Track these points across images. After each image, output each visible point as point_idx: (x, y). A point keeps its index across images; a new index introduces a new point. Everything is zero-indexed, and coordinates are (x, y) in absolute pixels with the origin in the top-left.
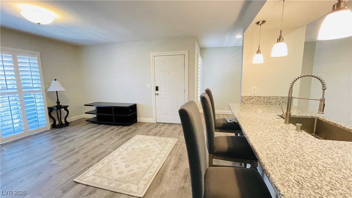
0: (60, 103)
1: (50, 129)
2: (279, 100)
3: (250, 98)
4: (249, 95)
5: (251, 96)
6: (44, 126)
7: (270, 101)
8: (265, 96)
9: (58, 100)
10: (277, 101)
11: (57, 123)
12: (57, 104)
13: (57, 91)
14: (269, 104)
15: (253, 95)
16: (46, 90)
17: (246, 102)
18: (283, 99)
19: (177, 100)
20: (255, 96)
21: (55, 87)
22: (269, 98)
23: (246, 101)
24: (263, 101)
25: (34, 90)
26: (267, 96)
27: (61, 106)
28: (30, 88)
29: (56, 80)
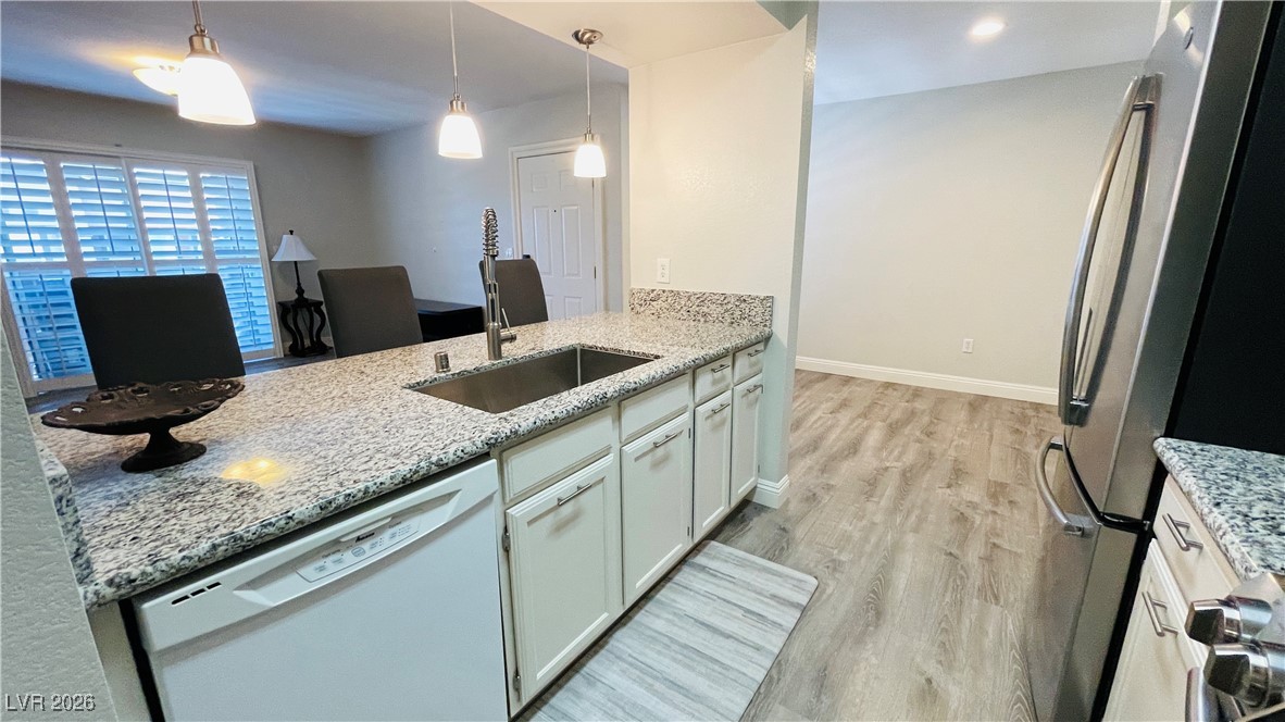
0: (303, 291)
1: (282, 356)
2: (729, 306)
3: (652, 298)
4: (648, 288)
5: (653, 291)
6: (271, 347)
7: (705, 309)
8: (691, 290)
9: (299, 284)
10: (726, 311)
11: (307, 343)
12: (296, 296)
13: (296, 262)
14: (702, 320)
15: (659, 287)
16: (270, 257)
17: (642, 309)
18: (743, 305)
19: (578, 300)
20: (664, 292)
22: (702, 299)
23: (641, 305)
24: (685, 308)
25: (248, 256)
26: (695, 291)
27: (306, 300)
28: (233, 252)
29: (291, 232)
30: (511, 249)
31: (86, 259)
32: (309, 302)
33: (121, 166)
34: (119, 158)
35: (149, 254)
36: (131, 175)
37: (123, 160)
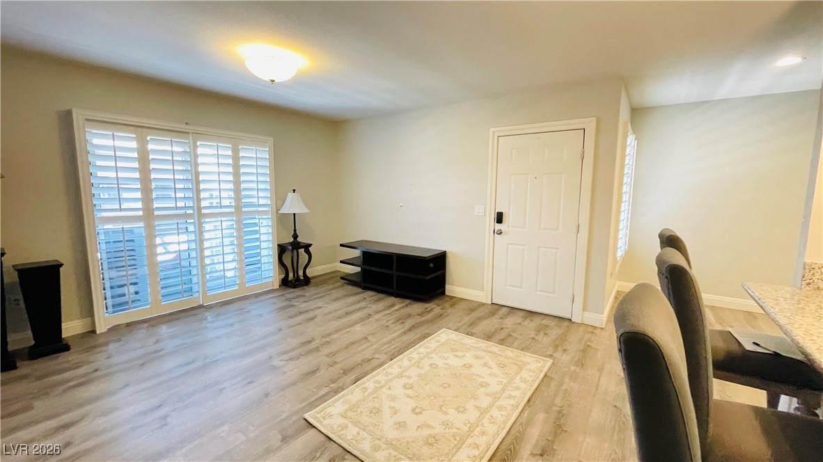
0: (297, 236)
1: (278, 287)
9: (295, 231)
11: (291, 276)
12: (292, 240)
13: (294, 214)
16: (278, 210)
19: (554, 251)
21: (293, 205)
25: (260, 209)
27: (299, 243)
28: (253, 205)
29: (294, 191)
30: (483, 207)
31: (156, 213)
32: (301, 245)
33: (188, 139)
34: (188, 133)
35: (200, 209)
36: (195, 147)
37: (191, 135)
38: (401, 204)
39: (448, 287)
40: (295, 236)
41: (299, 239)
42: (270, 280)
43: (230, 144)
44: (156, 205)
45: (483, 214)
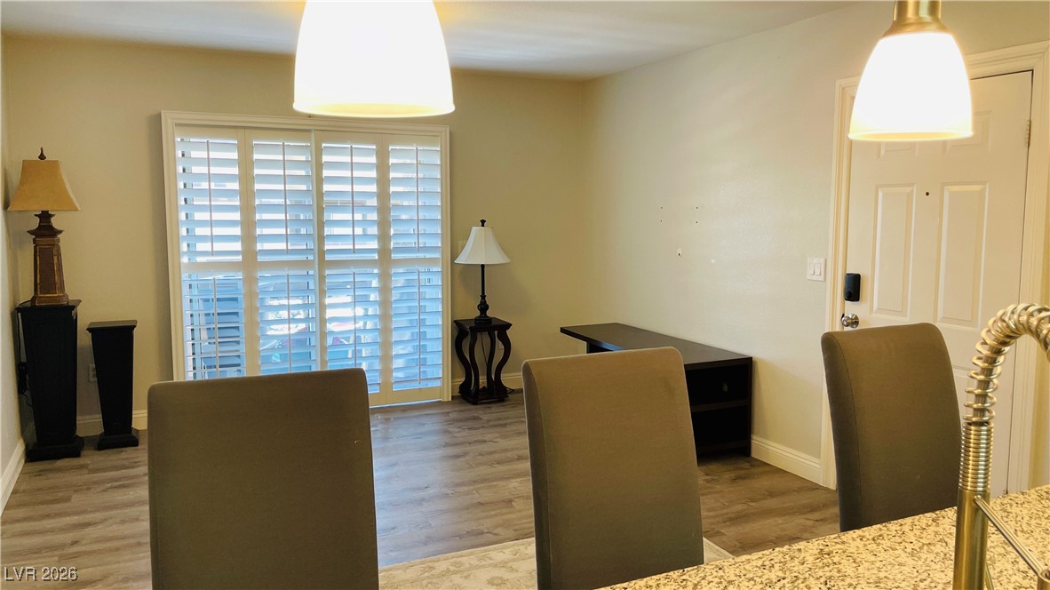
0: (487, 307)
1: (450, 399)
9: (483, 297)
11: (483, 382)
12: (478, 313)
13: (483, 266)
16: (454, 256)
21: (479, 249)
27: (490, 320)
28: (412, 250)
29: (483, 222)
30: (822, 260)
31: (260, 258)
32: (494, 323)
33: (309, 141)
34: (309, 131)
35: (322, 253)
36: (319, 152)
37: (313, 134)
38: (680, 251)
39: (756, 440)
40: (483, 307)
41: (489, 313)
42: (438, 384)
43: (372, 143)
44: (259, 247)
45: (822, 278)
